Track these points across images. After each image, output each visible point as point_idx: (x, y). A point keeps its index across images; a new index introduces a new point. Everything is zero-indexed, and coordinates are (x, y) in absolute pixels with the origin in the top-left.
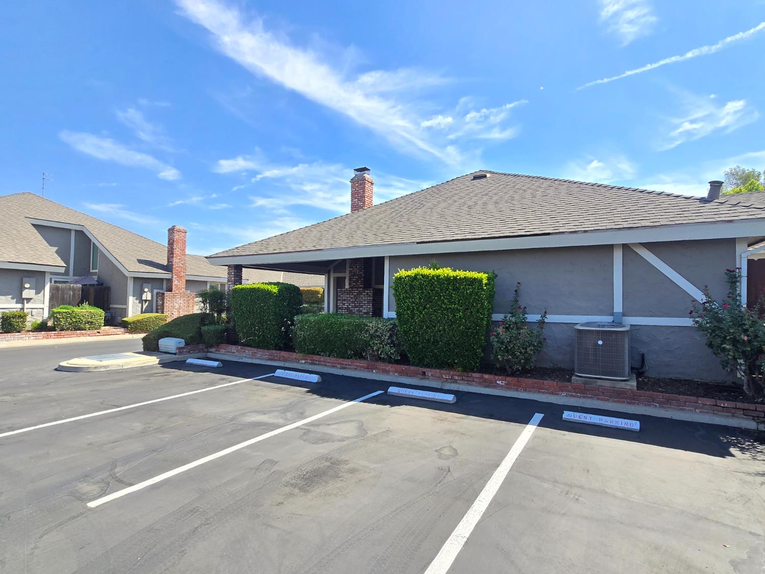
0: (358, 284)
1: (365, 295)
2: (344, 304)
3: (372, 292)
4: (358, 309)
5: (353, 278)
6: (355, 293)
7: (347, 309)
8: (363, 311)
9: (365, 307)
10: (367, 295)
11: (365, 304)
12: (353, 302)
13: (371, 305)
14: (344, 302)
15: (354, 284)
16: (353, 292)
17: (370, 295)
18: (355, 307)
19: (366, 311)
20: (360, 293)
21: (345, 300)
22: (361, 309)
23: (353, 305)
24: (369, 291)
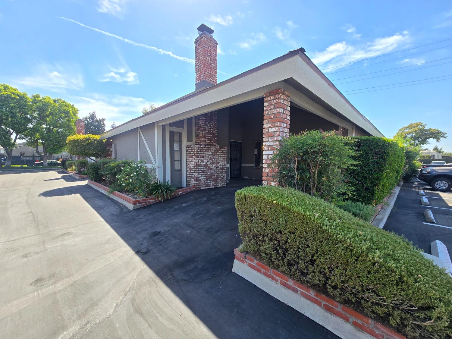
0: (212, 142)
1: (221, 153)
2: (203, 161)
3: (226, 150)
4: (215, 165)
5: (208, 136)
6: (212, 150)
7: (206, 165)
8: (220, 167)
9: (221, 163)
10: (223, 152)
11: (221, 160)
12: (211, 159)
13: (226, 161)
14: (202, 159)
15: (208, 141)
16: (211, 149)
17: (224, 153)
18: (213, 164)
19: (221, 167)
20: (216, 151)
21: (203, 157)
22: (218, 165)
23: (211, 161)
24: (224, 150)
